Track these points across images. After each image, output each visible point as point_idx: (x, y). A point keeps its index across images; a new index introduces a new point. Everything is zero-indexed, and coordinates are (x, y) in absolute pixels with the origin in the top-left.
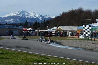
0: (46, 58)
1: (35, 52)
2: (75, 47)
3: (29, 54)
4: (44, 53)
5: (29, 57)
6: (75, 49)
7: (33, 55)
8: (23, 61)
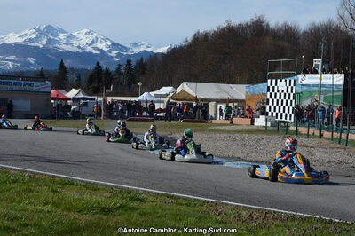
0: (132, 198)
1: (93, 176)
2: (239, 159)
3: (72, 184)
4: (125, 180)
5: (72, 194)
6: (238, 166)
7: (86, 186)
8: (48, 208)
